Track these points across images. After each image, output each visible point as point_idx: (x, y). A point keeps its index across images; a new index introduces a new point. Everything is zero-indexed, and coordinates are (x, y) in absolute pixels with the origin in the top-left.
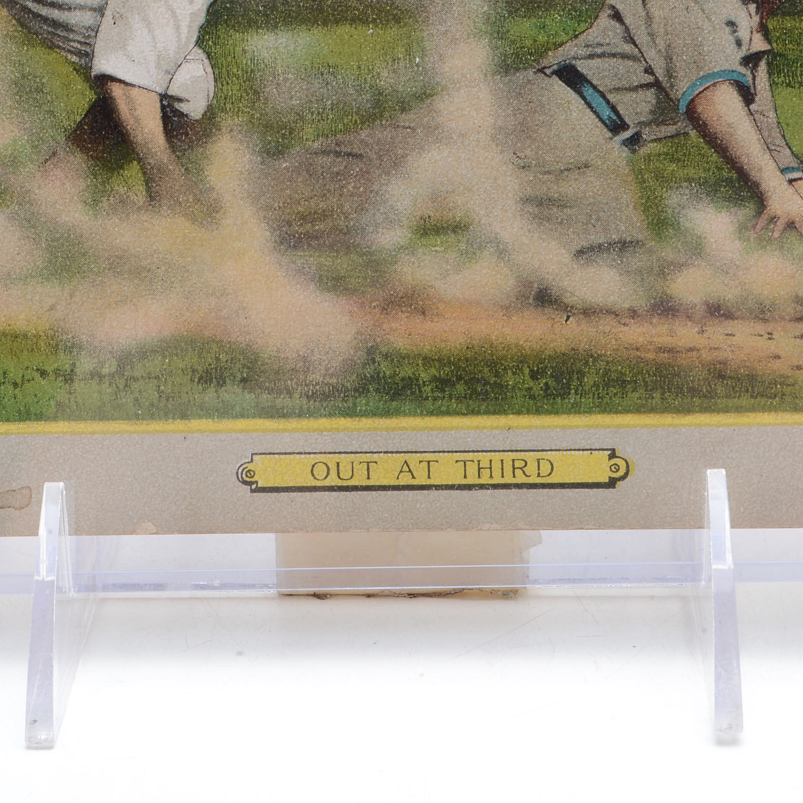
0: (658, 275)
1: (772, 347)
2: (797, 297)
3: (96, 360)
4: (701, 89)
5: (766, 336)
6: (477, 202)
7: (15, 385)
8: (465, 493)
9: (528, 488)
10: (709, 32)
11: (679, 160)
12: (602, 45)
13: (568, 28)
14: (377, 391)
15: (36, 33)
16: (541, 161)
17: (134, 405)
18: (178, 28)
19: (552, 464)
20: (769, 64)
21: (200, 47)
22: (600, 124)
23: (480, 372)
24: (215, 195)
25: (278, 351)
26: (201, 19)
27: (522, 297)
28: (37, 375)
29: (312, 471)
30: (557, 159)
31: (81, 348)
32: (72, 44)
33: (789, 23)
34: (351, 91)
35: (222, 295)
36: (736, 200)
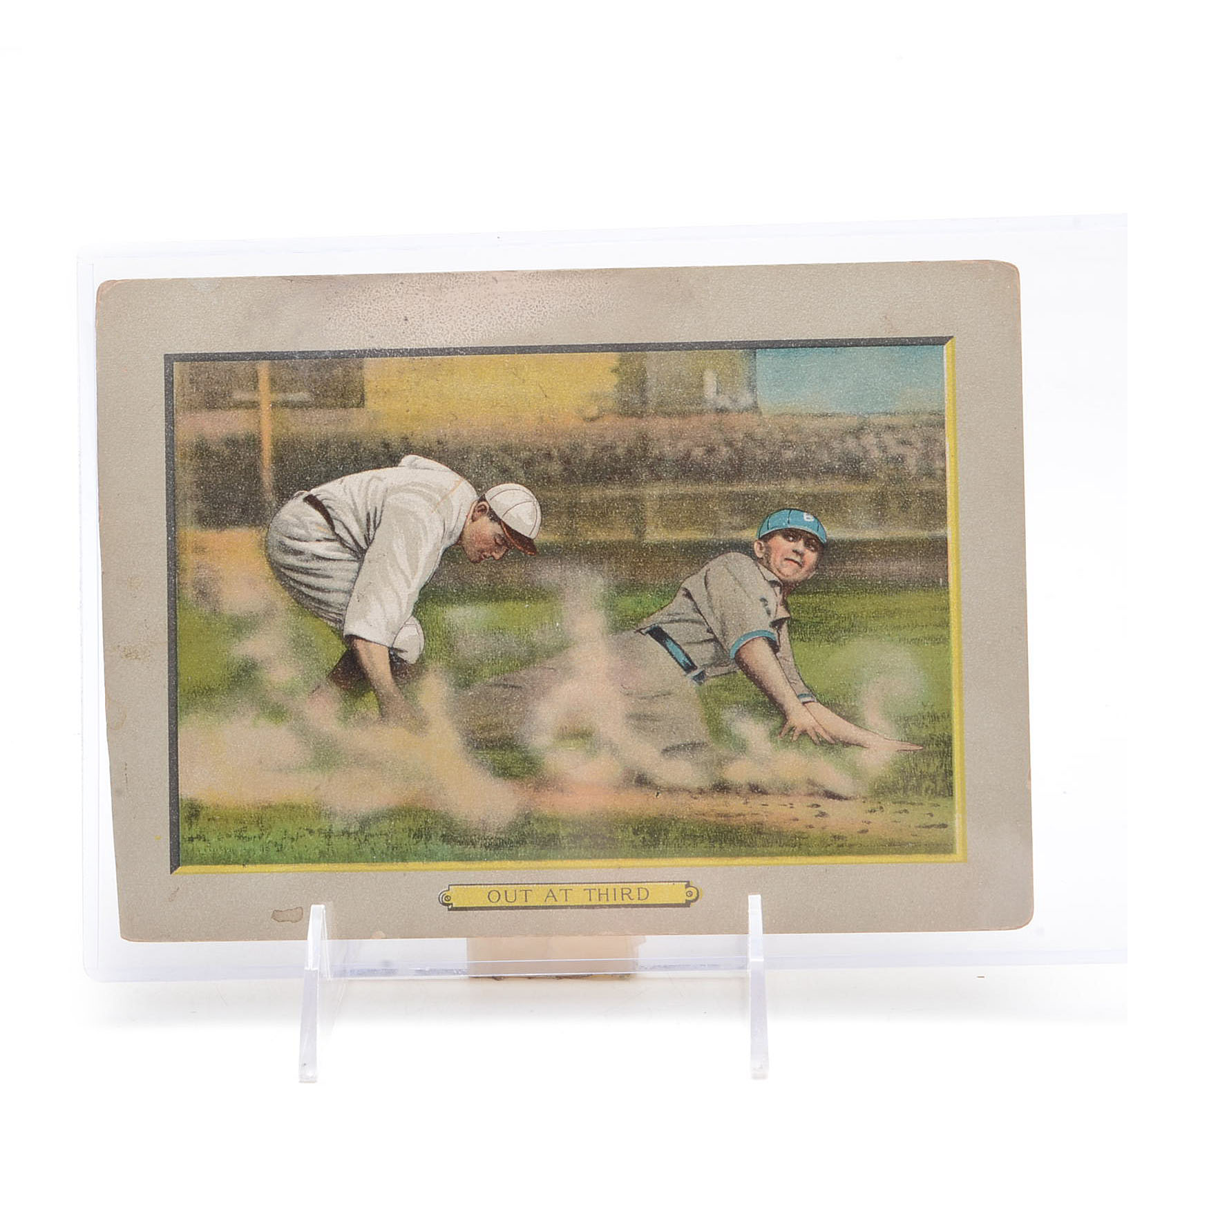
0: (717, 766)
1: (793, 813)
2: (809, 779)
3: (346, 823)
4: (744, 643)
5: (789, 806)
7: (293, 839)
8: (590, 910)
9: (632, 907)
10: (749, 605)
11: (730, 690)
12: (679, 614)
13: (656, 603)
14: (532, 843)
16: (639, 691)
17: (371, 852)
18: (400, 604)
19: (648, 892)
20: (788, 626)
21: (415, 616)
22: (678, 666)
23: (599, 830)
24: (424, 714)
25: (466, 817)
26: (416, 598)
27: (627, 780)
28: (306, 833)
29: (489, 896)
30: (650, 689)
31: (336, 815)
32: (331, 615)
33: (801, 600)
34: (514, 645)
35: (429, 779)
36: (767, 715)
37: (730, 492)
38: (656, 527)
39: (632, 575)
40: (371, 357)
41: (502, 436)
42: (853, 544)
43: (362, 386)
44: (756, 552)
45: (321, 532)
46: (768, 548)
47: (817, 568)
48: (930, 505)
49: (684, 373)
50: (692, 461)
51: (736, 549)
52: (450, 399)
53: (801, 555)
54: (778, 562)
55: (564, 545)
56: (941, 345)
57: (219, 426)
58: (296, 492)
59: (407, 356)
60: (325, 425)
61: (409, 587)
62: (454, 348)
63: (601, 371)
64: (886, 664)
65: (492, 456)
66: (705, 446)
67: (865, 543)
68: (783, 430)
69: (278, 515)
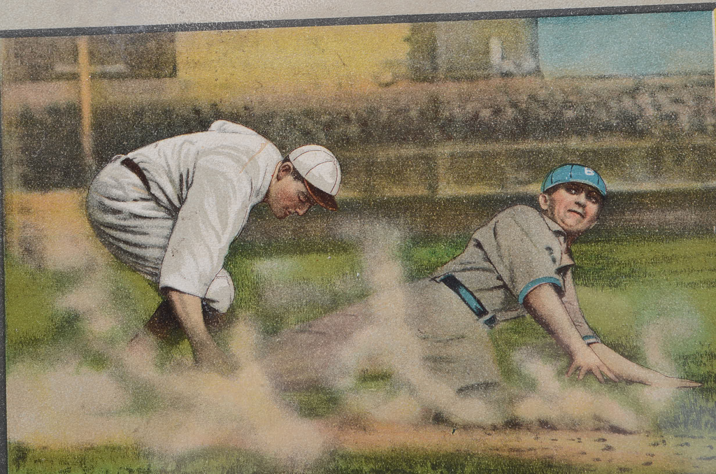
0: (509, 404)
1: (581, 447)
2: (595, 415)
3: (163, 462)
4: (532, 289)
5: (577, 440)
6: (396, 360)
10: (536, 254)
11: (520, 332)
12: (470, 263)
13: (449, 253)
15: (126, 263)
16: (435, 334)
18: (211, 258)
20: (573, 273)
21: (225, 269)
22: (470, 311)
23: (401, 465)
24: (235, 359)
25: (275, 455)
26: (226, 252)
27: (425, 418)
30: (445, 333)
31: (154, 455)
32: (147, 269)
33: (584, 248)
34: (318, 294)
35: (240, 420)
36: (555, 356)
37: (516, 150)
38: (448, 183)
39: (427, 228)
40: (182, 31)
41: (305, 101)
42: (631, 195)
43: (174, 58)
44: (541, 205)
45: (137, 192)
46: (552, 201)
47: (598, 218)
48: (702, 159)
49: (471, 41)
50: (480, 121)
51: (522, 202)
52: (255, 68)
53: (583, 206)
54: (562, 214)
55: (363, 200)
56: (709, 10)
57: (42, 96)
58: (113, 156)
59: (215, 29)
60: (140, 94)
61: (220, 242)
62: (258, 21)
63: (394, 40)
64: (665, 307)
65: (295, 120)
66: (491, 107)
67: (642, 195)
68: (564, 92)
69: (97, 177)
